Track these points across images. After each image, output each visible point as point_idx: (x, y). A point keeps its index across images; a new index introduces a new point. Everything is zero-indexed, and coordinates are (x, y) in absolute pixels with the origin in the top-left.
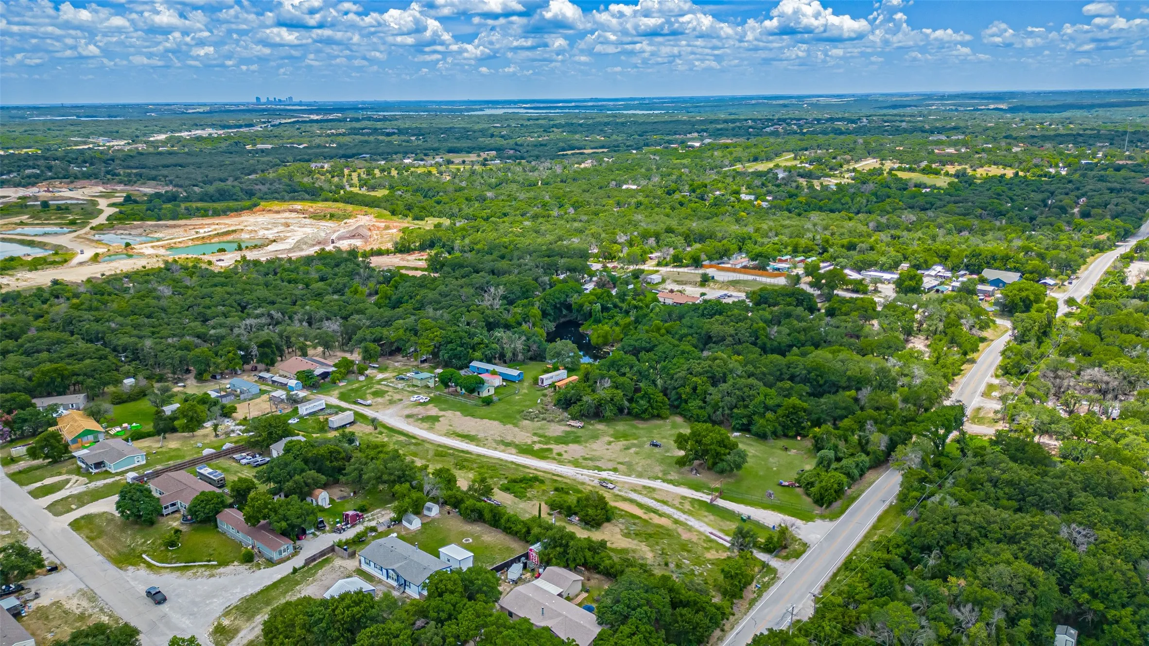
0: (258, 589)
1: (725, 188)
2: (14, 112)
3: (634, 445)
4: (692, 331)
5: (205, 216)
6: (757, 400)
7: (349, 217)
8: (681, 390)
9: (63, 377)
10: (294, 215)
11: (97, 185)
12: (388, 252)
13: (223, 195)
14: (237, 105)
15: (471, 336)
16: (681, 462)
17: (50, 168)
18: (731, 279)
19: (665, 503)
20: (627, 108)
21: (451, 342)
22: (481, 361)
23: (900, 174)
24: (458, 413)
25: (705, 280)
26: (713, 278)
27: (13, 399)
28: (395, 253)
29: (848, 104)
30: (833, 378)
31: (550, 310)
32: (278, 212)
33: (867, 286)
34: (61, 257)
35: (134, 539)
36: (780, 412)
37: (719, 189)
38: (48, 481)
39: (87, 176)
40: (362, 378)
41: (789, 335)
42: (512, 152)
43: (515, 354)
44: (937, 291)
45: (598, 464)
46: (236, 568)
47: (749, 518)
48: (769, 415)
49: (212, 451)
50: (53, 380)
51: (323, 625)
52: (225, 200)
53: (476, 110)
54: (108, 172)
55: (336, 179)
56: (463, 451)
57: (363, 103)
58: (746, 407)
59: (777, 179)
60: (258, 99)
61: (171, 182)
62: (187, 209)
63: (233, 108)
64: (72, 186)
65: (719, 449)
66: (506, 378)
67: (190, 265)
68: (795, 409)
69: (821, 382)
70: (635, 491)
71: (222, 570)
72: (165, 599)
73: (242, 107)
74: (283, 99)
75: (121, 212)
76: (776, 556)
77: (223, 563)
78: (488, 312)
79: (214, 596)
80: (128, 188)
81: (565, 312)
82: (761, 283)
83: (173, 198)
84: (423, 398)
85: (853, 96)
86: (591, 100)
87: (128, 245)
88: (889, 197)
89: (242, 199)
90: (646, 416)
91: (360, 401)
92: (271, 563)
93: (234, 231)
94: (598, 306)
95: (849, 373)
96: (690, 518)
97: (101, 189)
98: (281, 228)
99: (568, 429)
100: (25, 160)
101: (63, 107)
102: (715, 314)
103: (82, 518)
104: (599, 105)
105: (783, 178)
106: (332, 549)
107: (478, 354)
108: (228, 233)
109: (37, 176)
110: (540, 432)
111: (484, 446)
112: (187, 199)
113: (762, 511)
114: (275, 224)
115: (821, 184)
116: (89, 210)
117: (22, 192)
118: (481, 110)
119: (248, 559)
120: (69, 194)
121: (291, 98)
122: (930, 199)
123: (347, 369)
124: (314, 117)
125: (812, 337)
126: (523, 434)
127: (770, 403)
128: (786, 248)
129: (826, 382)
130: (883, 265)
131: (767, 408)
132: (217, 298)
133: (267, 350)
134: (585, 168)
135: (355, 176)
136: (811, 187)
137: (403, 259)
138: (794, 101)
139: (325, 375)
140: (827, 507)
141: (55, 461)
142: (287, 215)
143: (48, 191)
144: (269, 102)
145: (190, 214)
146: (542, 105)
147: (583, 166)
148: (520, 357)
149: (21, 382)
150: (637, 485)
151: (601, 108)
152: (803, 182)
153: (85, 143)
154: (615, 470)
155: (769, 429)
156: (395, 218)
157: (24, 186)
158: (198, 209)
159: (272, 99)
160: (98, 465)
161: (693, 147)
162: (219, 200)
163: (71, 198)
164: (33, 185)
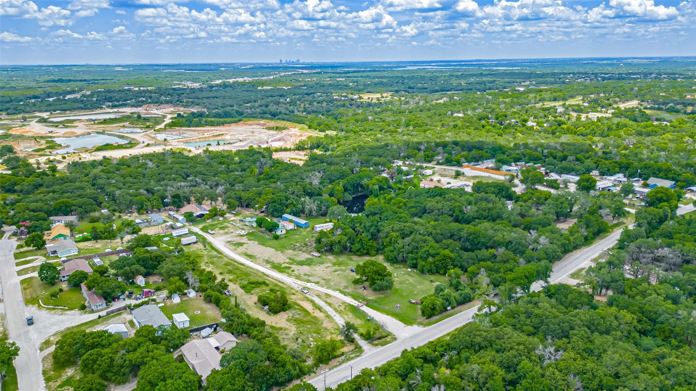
0: (77, 324)
1: (519, 118)
2: (155, 67)
3: (341, 270)
4: (417, 205)
5: (212, 125)
6: (424, 250)
7: (285, 128)
8: (384, 240)
9: (66, 206)
10: (259, 127)
11: (171, 107)
12: (290, 150)
13: (227, 115)
14: (268, 64)
15: (287, 199)
16: (356, 282)
17: (150, 98)
18: (474, 175)
19: (330, 304)
20: (497, 65)
21: (275, 202)
22: (290, 214)
23: (648, 112)
24: (257, 243)
25: (458, 175)
26: (463, 174)
27: (37, 215)
28: (294, 150)
29: (654, 64)
30: (483, 240)
31: (349, 187)
32: (251, 125)
33: (559, 184)
34: (132, 144)
35: (41, 292)
36: (437, 258)
37: (515, 118)
38: (28, 259)
39: (167, 102)
40: (221, 219)
41: (477, 211)
42: (403, 92)
43: (311, 211)
44: (609, 190)
45: (310, 278)
46: (76, 312)
47: (373, 319)
48: (430, 259)
49: (110, 250)
50: (61, 207)
51: (78, 345)
52: (227, 117)
53: (402, 67)
54: (178, 101)
55: (292, 107)
56: (241, 264)
57: (339, 63)
58: (417, 253)
59: (556, 112)
60: (281, 61)
61: (206, 106)
62: (206, 122)
63: (266, 66)
64: (159, 107)
65: (374, 276)
66: (298, 226)
67: (178, 151)
68: (445, 257)
69: (476, 242)
70: (318, 296)
71: (68, 312)
72: (32, 323)
73: (270, 66)
74: (295, 61)
75: (172, 122)
76: (369, 343)
77: (70, 309)
78: (308, 186)
79: (55, 325)
80: (186, 109)
81: (360, 189)
82: (492, 178)
83: (201, 115)
84: (243, 232)
85: (660, 58)
86: (477, 61)
87: (165, 140)
88: (626, 127)
89: (236, 117)
90: (359, 253)
91: (210, 231)
92: (93, 312)
93: (223, 134)
94: (377, 187)
95: (495, 238)
96: (338, 315)
97: (172, 109)
98: (249, 134)
99: (310, 257)
100: (141, 93)
101: (179, 65)
102: (437, 196)
103: (28, 278)
104: (479, 64)
105: (560, 112)
106: (125, 308)
107: (288, 210)
108: (219, 135)
109: (143, 102)
110: (293, 257)
111: (256, 263)
112: (208, 116)
113: (386, 316)
114: (246, 132)
115: (587, 117)
116: (158, 120)
117: (134, 110)
118: (405, 67)
119: (83, 308)
120: (155, 111)
121: (298, 60)
122: (657, 129)
123: (215, 214)
124: (305, 71)
125: (492, 214)
126: (281, 258)
127: (432, 251)
128: (525, 157)
129: (479, 242)
130: (578, 171)
131: (429, 255)
132: (174, 170)
133: (176, 200)
134: (440, 103)
135: (302, 105)
136: (578, 118)
137: (297, 154)
138: (615, 62)
139: (202, 216)
140: (427, 318)
141: (39, 249)
142: (255, 126)
143: (146, 110)
144: (286, 63)
145: (207, 124)
146: (443, 64)
147: (438, 102)
148: (314, 213)
149: (46, 207)
150: (322, 292)
151: (480, 66)
152: (575, 115)
153: (179, 84)
154: (317, 283)
155: (427, 267)
156: (309, 130)
157: (136, 107)
158: (211, 121)
159: (288, 61)
160: (55, 252)
161: (518, 91)
162: (224, 117)
163: (155, 114)
164: (140, 106)
